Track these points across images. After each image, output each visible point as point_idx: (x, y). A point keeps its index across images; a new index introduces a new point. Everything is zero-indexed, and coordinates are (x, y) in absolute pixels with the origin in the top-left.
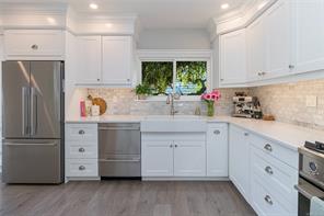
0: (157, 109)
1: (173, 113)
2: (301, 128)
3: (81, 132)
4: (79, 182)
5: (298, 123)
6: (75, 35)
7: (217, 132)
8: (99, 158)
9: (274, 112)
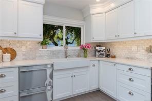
2: (130, 60)
5: (128, 58)
7: (94, 65)
9: (115, 54)
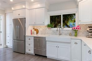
0: (54, 33)
1: (60, 34)
3: (29, 39)
4: (29, 54)
6: (29, 10)
8: (34, 48)
